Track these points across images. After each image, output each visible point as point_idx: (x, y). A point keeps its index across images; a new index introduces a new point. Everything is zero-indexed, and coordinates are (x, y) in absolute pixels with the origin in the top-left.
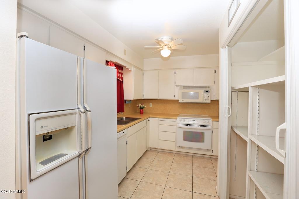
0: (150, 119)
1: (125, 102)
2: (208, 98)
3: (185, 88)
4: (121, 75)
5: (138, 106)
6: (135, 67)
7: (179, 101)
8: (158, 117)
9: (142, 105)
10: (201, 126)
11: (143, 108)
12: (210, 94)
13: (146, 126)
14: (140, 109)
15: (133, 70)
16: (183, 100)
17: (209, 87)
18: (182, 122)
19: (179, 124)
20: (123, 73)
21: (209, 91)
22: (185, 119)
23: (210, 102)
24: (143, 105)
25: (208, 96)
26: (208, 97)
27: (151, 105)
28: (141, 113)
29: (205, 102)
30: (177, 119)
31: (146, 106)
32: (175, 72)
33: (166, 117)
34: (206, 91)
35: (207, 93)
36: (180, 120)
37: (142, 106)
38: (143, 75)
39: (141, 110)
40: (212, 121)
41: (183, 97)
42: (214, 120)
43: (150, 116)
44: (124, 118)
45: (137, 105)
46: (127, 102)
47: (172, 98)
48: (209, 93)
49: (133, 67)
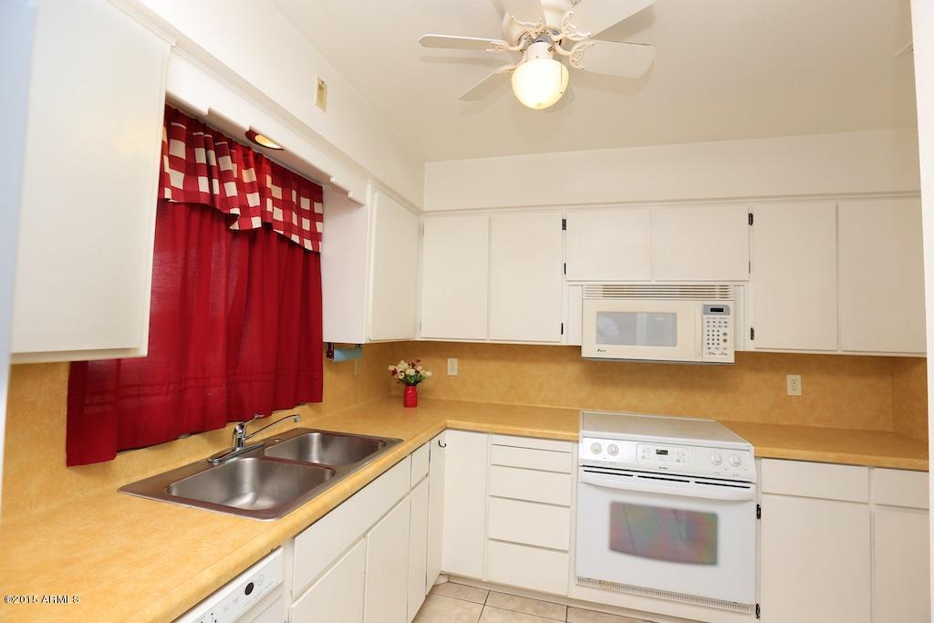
0: (448, 436)
1: (330, 355)
2: (721, 342)
3: (612, 291)
4: (313, 226)
5: (394, 372)
6: (382, 187)
7: (584, 354)
8: (486, 426)
9: (413, 366)
10: (703, 480)
11: (416, 382)
12: (731, 324)
13: (427, 475)
14: (403, 386)
15: (368, 201)
16: (602, 347)
17: (724, 290)
18: (604, 458)
19: (590, 468)
20: (321, 215)
21: (728, 308)
22: (615, 442)
23: (730, 359)
24: (419, 368)
25: (722, 331)
26: (722, 337)
27: (453, 366)
28: (406, 406)
29: (708, 358)
30: (578, 442)
31: (429, 374)
32: (564, 221)
33: (526, 431)
34: (713, 310)
35: (718, 316)
36: (595, 446)
37: (411, 372)
38: (421, 231)
39: (406, 392)
40: (756, 457)
41: (602, 336)
42: (766, 451)
43: (450, 422)
44: (316, 435)
45: (391, 368)
46: (337, 354)
47: (551, 337)
48: (729, 318)
49: (369, 188)
